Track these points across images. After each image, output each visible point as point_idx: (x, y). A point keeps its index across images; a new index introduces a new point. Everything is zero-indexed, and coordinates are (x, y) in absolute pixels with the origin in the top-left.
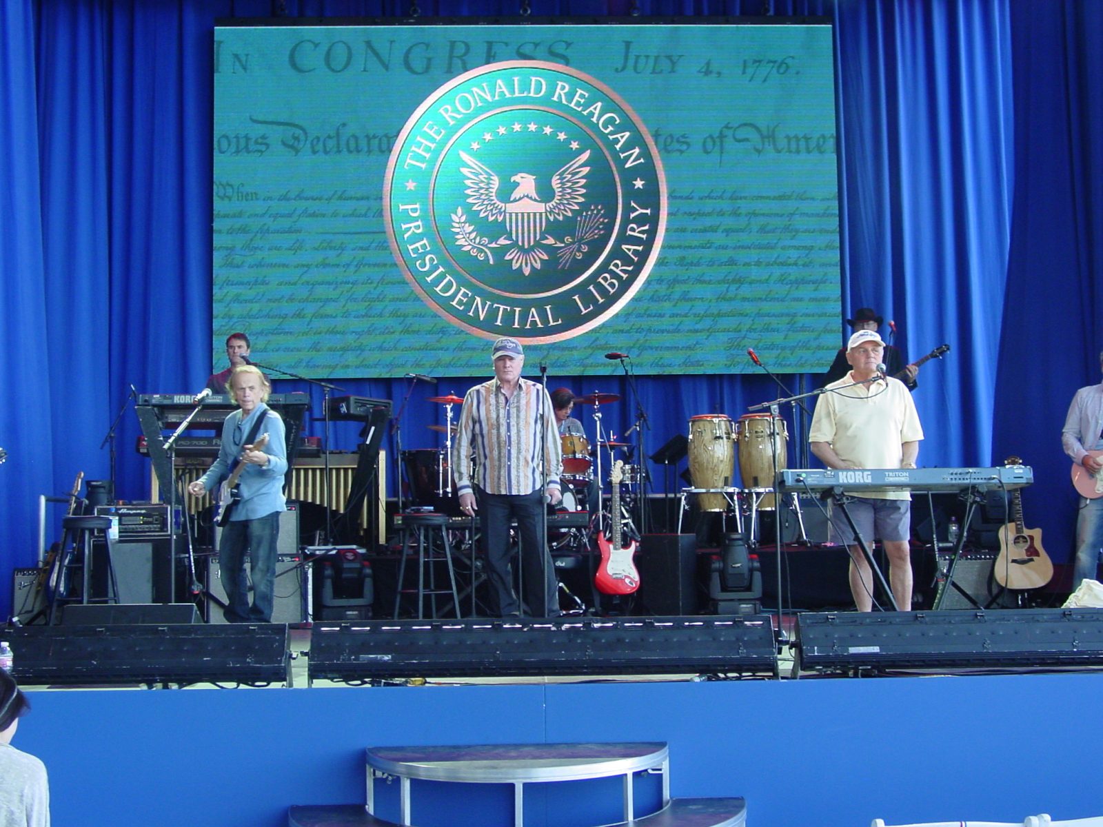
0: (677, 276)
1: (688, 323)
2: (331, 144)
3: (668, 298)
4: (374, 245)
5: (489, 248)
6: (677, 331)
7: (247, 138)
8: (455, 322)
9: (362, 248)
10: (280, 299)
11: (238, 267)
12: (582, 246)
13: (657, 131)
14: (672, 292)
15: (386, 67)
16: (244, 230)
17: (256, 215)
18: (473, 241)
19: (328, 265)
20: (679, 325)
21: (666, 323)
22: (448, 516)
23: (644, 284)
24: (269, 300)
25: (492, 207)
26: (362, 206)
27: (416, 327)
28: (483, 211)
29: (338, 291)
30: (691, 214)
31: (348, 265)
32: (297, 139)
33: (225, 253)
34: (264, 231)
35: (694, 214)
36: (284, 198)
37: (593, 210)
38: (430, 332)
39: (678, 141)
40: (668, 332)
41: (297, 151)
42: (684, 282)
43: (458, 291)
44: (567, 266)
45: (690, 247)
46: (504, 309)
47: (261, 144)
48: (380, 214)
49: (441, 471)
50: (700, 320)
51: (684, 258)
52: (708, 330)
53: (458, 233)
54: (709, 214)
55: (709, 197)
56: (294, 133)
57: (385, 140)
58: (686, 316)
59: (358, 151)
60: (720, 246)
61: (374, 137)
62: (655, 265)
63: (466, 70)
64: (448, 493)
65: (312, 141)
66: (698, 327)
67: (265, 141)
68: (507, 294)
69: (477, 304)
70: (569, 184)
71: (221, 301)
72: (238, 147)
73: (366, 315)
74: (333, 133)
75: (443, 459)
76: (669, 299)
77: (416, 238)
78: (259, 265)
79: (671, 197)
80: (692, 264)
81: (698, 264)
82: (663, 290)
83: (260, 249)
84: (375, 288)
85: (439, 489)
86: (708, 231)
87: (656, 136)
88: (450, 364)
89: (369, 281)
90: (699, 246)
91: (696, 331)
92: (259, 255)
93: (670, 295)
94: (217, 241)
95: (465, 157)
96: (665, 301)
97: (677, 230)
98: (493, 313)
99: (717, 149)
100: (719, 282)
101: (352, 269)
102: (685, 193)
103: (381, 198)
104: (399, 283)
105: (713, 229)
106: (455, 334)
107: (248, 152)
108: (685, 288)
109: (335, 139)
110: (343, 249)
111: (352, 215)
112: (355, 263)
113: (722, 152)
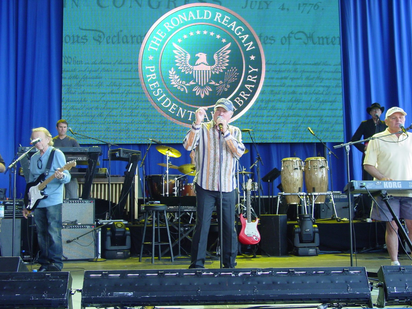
0: (270, 99)
1: (275, 120)
2: (115, 39)
3: (266, 108)
4: (134, 84)
6: (269, 123)
7: (78, 37)
9: (129, 86)
10: (92, 108)
11: (73, 93)
13: (260, 34)
14: (267, 106)
15: (140, 5)
16: (76, 77)
17: (82, 71)
19: (114, 93)
20: (270, 121)
21: (265, 119)
22: (167, 206)
23: (255, 102)
24: (87, 109)
26: (129, 66)
27: (153, 121)
29: (118, 105)
30: (276, 71)
31: (123, 93)
32: (100, 37)
33: (67, 87)
34: (85, 78)
35: (277, 71)
36: (94, 63)
38: (160, 123)
39: (270, 39)
40: (266, 123)
41: (100, 42)
42: (273, 101)
45: (275, 86)
47: (84, 39)
48: (137, 70)
49: (164, 185)
50: (280, 118)
51: (272, 91)
52: (284, 123)
54: (284, 71)
55: (284, 64)
56: (99, 34)
57: (139, 38)
58: (273, 116)
59: (127, 42)
60: (289, 85)
61: (135, 36)
62: (260, 94)
63: (176, 7)
64: (167, 195)
65: (107, 38)
66: (279, 121)
67: (85, 38)
71: (65, 109)
72: (74, 40)
73: (131, 116)
74: (115, 34)
75: (164, 179)
76: (266, 109)
78: (83, 93)
79: (267, 63)
80: (276, 93)
81: (279, 94)
82: (263, 105)
83: (83, 86)
84: (135, 104)
85: (162, 193)
86: (284, 79)
87: (260, 37)
88: (168, 137)
89: (132, 100)
90: (279, 85)
91: (278, 123)
92: (83, 88)
93: (266, 107)
94: (64, 82)
96: (264, 110)
97: (269, 78)
99: (287, 42)
100: (288, 102)
101: (124, 95)
102: (273, 62)
103: (138, 64)
104: (145, 101)
105: (286, 78)
106: (170, 124)
107: (78, 42)
108: (273, 104)
109: (117, 37)
110: (120, 86)
111: (124, 71)
112: (126, 92)
113: (289, 44)
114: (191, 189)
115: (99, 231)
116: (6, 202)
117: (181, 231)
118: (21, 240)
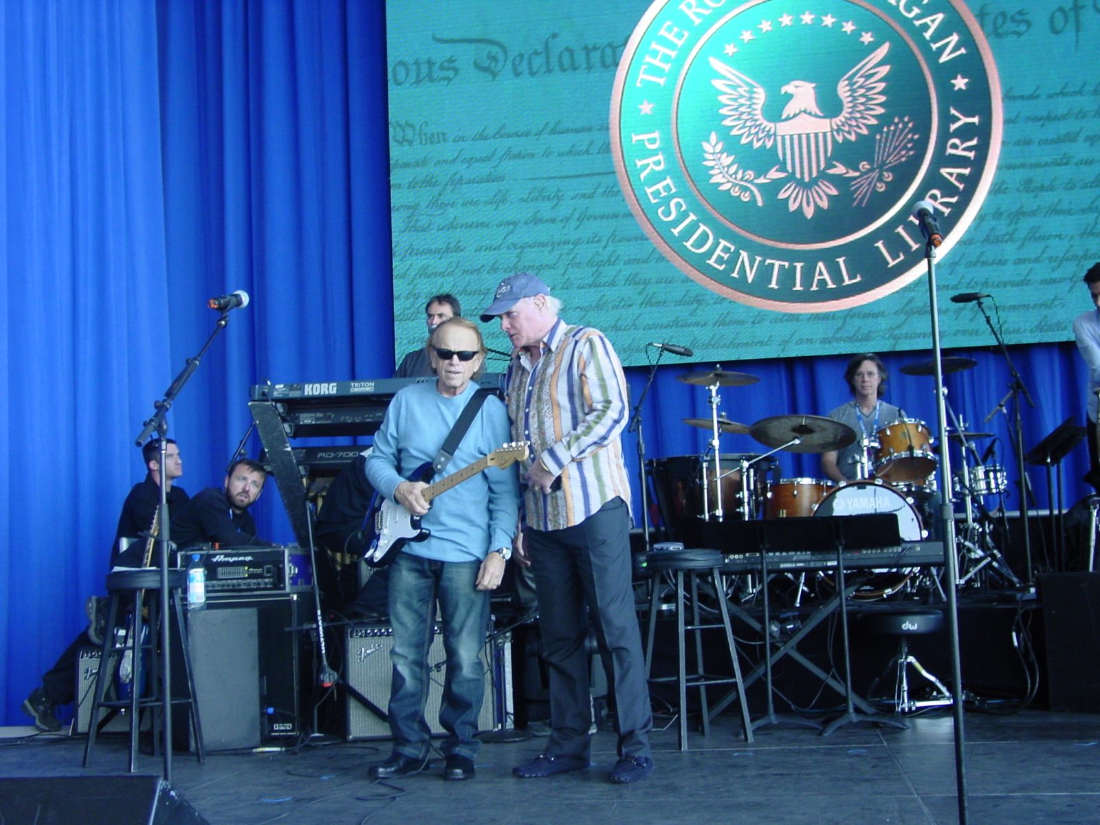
0: (1022, 207)
1: (1041, 271)
2: (538, 61)
3: (1010, 237)
4: (601, 190)
5: (757, 185)
6: (1025, 282)
7: (430, 63)
8: (714, 287)
9: (584, 196)
10: (480, 269)
11: (424, 230)
12: (885, 173)
13: (982, 9)
14: (1016, 229)
16: (429, 182)
17: (445, 162)
18: (734, 176)
19: (541, 221)
20: (1028, 274)
21: (1009, 272)
22: (721, 553)
23: (975, 219)
24: (465, 272)
25: (757, 129)
26: (582, 140)
27: (659, 298)
28: (745, 135)
29: (556, 254)
30: (1036, 119)
31: (567, 219)
32: (494, 59)
33: (406, 213)
34: (456, 182)
35: (1041, 119)
36: (482, 137)
37: (897, 124)
38: (680, 303)
39: (1013, 20)
40: (1013, 284)
41: (495, 75)
42: (1033, 213)
43: (716, 244)
44: (865, 201)
45: (1039, 165)
46: (780, 266)
47: (448, 69)
48: (606, 149)
49: (706, 487)
50: (1059, 266)
51: (1029, 181)
52: (1071, 279)
53: (712, 168)
54: (1064, 117)
55: (1062, 93)
56: (489, 52)
57: (608, 51)
58: (1037, 260)
59: (574, 68)
60: (1082, 160)
61: (595, 48)
62: (990, 193)
64: (718, 517)
65: (514, 60)
66: (1056, 275)
67: (452, 65)
68: (783, 246)
69: (743, 261)
70: (862, 91)
71: (403, 277)
72: (418, 75)
73: (594, 285)
74: (540, 48)
75: (707, 468)
76: (1011, 239)
77: (656, 178)
78: (452, 226)
79: (1008, 97)
80: (1042, 188)
81: (1051, 188)
82: (1002, 227)
83: (452, 206)
84: (605, 247)
85: (703, 512)
86: (1064, 141)
87: (981, 16)
88: (709, 343)
89: (596, 239)
90: (1052, 163)
91: (1053, 281)
92: (451, 212)
93: (1012, 234)
94: (396, 198)
95: (717, 64)
96: (1006, 242)
97: (1018, 143)
98: (765, 272)
99: (1071, 25)
100: (1083, 211)
101: (573, 224)
102: (1029, 91)
103: (607, 129)
104: (636, 238)
105: (1071, 138)
106: (715, 303)
107: (431, 79)
108: (1033, 221)
109: (544, 55)
110: (559, 199)
111: (570, 152)
112: (576, 216)
113: (1078, 30)
114: (795, 496)
115: (504, 643)
116: (215, 556)
117: (771, 634)
118: (261, 676)
